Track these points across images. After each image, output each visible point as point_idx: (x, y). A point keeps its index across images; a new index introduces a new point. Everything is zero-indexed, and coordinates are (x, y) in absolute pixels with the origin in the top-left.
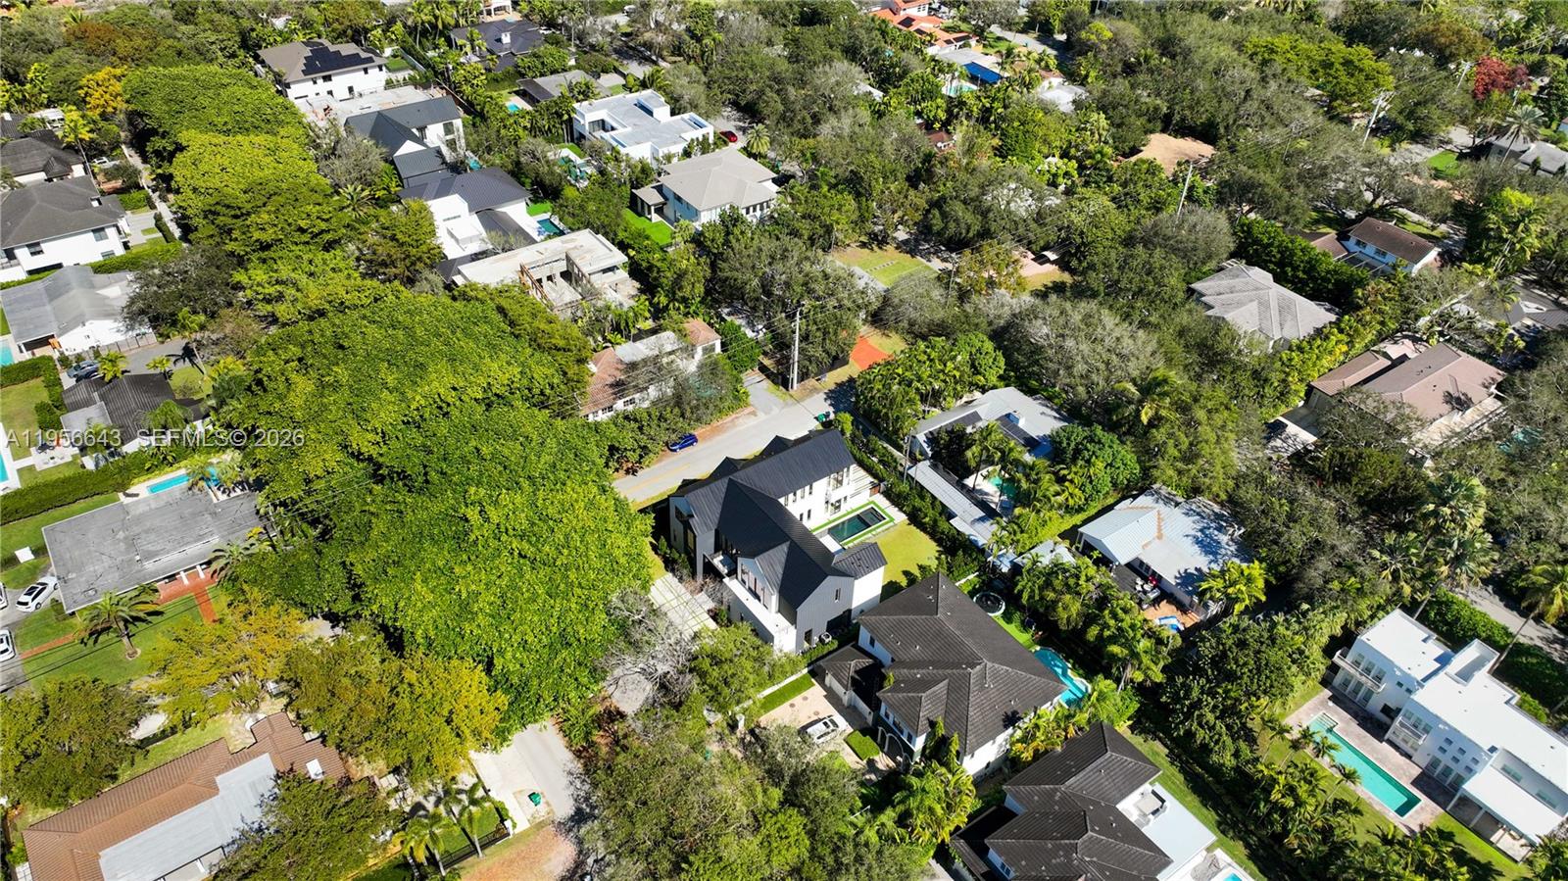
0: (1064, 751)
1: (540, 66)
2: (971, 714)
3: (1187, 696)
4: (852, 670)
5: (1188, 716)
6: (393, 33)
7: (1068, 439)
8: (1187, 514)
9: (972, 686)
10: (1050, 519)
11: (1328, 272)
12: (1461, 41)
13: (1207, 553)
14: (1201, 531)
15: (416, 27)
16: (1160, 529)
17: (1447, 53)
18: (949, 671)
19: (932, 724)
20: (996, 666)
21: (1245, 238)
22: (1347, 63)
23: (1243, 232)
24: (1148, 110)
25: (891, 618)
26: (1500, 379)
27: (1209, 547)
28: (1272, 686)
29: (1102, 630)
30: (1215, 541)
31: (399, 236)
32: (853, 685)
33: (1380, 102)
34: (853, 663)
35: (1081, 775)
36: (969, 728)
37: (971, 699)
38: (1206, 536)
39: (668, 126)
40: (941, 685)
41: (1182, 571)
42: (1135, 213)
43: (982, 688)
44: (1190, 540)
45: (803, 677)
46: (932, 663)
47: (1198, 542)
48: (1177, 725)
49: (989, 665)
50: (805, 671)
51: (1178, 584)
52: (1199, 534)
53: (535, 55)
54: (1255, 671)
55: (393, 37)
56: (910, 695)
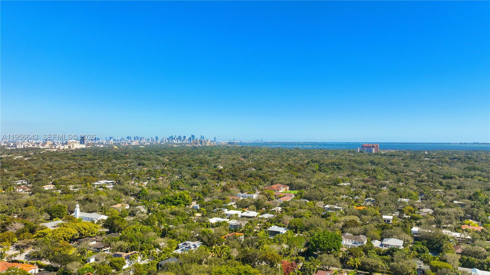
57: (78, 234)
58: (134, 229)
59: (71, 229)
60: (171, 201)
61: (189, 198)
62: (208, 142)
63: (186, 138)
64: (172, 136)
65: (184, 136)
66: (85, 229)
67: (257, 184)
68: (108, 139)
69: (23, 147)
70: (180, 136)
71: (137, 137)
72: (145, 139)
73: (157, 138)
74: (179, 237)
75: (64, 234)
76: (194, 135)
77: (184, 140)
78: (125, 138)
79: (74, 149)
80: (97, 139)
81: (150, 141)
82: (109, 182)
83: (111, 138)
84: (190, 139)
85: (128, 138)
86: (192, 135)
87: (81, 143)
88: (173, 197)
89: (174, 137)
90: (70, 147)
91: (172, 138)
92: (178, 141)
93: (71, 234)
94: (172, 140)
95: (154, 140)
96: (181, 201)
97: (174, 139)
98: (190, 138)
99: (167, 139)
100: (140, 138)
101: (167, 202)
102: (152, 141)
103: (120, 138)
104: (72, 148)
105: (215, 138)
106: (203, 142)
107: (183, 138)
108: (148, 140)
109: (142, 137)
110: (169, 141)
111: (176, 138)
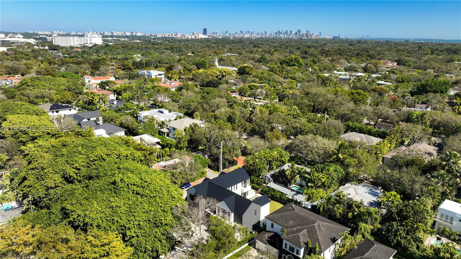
0: (358, 248)
1: (126, 108)
2: (319, 238)
3: (392, 228)
4: (267, 237)
5: (396, 235)
6: (79, 103)
7: (318, 167)
8: (363, 187)
9: (316, 229)
10: (320, 191)
11: (375, 132)
12: (383, 90)
13: (375, 196)
14: (370, 190)
15: (86, 102)
16: (356, 192)
17: (380, 92)
18: (306, 226)
19: (306, 244)
20: (323, 223)
21: (347, 127)
22: (357, 93)
23: (346, 126)
24: (308, 105)
25: (278, 214)
26: (437, 149)
27: (375, 194)
28: (421, 219)
29: (353, 213)
30: (376, 192)
31: (82, 134)
32: (268, 242)
33: (369, 101)
34: (266, 235)
35: (369, 252)
36: (321, 243)
37: (318, 234)
38: (372, 191)
39: (168, 115)
40: (304, 231)
41: (369, 202)
42: (314, 124)
43: (320, 230)
44: (367, 194)
45: (247, 247)
46: (299, 225)
47: (370, 194)
48: (392, 240)
49: (320, 222)
50: (247, 244)
51: (369, 206)
52: (370, 191)
53: (124, 105)
54: (414, 214)
55: (79, 105)
56: (294, 235)
57: (221, 75)
58: (261, 73)
59: (215, 71)
60: (287, 63)
61: (302, 62)
62: (314, 36)
63: (293, 33)
64: (280, 31)
65: (291, 31)
66: (225, 72)
67: (364, 59)
68: (224, 33)
69: (161, 36)
70: (287, 31)
71: (249, 31)
72: (256, 34)
73: (266, 32)
74: (298, 79)
75: (212, 73)
76: (300, 30)
77: (290, 35)
78: (239, 32)
79: (199, 38)
80: (215, 33)
81: (260, 35)
82: (233, 54)
83: (226, 32)
84: (296, 34)
85: (241, 32)
86: (298, 30)
87: (204, 34)
88: (289, 59)
89: (281, 32)
90: (195, 37)
91: (280, 33)
92: (285, 36)
93: (216, 74)
94: (279, 35)
95: (263, 34)
96: (296, 63)
97: (282, 34)
98: (296, 32)
99: (275, 33)
100: (251, 33)
101: (284, 63)
102: (261, 35)
103: (234, 33)
104: (197, 38)
105: (320, 33)
106: (309, 35)
107: (289, 33)
108: (258, 34)
109: (253, 31)
110: (276, 35)
111: (283, 33)
